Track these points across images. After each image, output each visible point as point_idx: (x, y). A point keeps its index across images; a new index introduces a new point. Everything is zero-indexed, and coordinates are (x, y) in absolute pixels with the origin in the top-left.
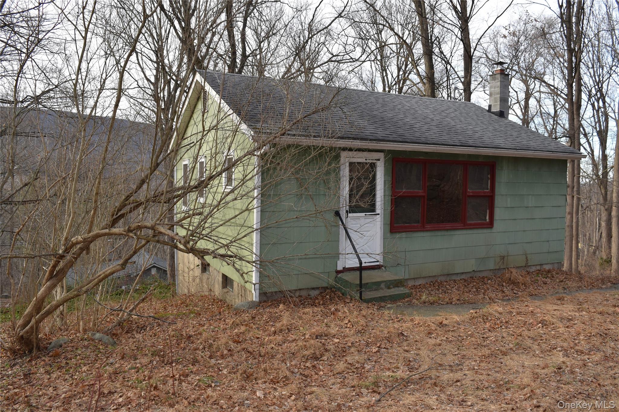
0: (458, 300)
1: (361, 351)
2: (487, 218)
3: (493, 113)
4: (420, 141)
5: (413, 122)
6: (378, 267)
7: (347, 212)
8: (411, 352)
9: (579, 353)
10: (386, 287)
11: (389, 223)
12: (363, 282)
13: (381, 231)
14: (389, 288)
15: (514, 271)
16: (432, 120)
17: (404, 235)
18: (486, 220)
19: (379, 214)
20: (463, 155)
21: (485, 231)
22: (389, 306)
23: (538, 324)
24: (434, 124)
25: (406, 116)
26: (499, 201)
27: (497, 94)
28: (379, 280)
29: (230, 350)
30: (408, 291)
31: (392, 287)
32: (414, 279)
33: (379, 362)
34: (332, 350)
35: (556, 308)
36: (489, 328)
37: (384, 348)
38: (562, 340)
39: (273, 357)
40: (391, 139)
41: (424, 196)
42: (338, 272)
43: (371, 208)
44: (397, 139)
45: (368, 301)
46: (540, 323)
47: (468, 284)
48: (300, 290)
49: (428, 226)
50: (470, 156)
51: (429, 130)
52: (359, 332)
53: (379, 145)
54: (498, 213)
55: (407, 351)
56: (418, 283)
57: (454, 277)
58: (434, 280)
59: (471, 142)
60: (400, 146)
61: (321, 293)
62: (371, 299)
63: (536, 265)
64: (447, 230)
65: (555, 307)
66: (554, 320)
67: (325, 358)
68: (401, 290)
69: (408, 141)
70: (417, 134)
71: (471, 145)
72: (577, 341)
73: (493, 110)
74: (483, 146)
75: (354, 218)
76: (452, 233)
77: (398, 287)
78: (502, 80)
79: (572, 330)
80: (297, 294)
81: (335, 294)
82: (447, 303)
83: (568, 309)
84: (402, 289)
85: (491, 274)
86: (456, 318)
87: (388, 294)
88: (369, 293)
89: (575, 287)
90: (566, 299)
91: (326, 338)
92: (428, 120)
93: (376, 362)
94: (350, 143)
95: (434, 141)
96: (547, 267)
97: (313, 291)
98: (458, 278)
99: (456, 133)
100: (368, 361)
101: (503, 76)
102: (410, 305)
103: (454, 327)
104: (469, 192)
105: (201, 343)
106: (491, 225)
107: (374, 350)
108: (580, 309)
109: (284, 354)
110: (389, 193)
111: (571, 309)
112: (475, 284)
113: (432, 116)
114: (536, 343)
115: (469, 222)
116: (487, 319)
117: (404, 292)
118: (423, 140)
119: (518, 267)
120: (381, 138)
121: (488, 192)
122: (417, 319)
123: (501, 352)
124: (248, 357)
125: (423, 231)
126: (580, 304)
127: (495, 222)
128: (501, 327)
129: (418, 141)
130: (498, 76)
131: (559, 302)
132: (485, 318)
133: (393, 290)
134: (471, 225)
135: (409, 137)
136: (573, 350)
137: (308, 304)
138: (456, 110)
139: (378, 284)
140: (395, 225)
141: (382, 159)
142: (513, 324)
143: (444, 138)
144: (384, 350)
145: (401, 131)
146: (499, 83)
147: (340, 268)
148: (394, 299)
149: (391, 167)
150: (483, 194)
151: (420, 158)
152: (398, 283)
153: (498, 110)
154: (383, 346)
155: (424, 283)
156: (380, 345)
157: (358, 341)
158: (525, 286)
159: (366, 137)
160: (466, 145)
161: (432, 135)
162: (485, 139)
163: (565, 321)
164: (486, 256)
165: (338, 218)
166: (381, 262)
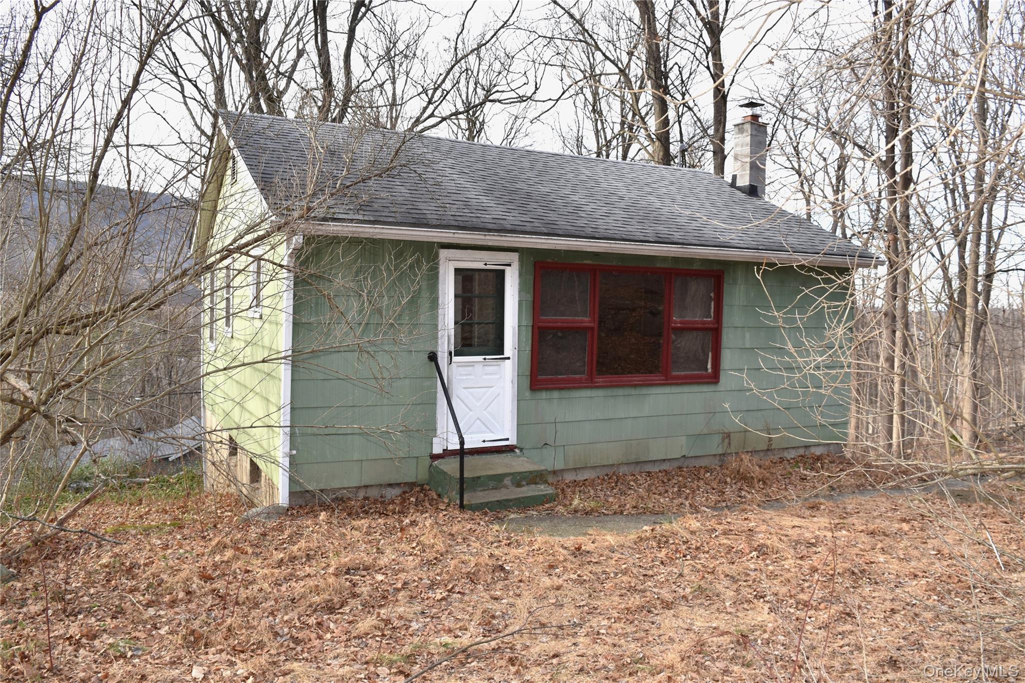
0: (635, 507)
1: (416, 597)
2: (709, 366)
3: (739, 189)
4: (582, 234)
5: (583, 201)
6: (510, 449)
7: (450, 353)
8: (503, 601)
9: (800, 606)
10: (513, 484)
11: (528, 373)
12: (466, 475)
13: (513, 387)
14: (519, 485)
15: (746, 458)
16: (622, 198)
17: (556, 394)
18: (707, 369)
19: (508, 358)
20: (665, 259)
21: (705, 388)
22: (512, 516)
23: (751, 552)
24: (622, 205)
25: (574, 191)
26: (729, 338)
27: (746, 156)
28: (500, 471)
29: (188, 593)
30: (551, 492)
31: (524, 483)
32: (575, 469)
33: (439, 617)
34: (365, 596)
35: (797, 524)
36: (665, 558)
37: (459, 592)
38: (782, 582)
39: (257, 605)
40: (528, 229)
41: (592, 329)
42: (435, 457)
43: (496, 348)
44: (538, 230)
45: (474, 508)
46: (756, 550)
47: (669, 480)
48: (366, 487)
49: (600, 380)
50: (676, 259)
51: (608, 215)
52: (429, 562)
53: (504, 238)
54: (728, 358)
55: (496, 599)
56: (580, 477)
57: (649, 468)
58: (610, 471)
59: (677, 236)
60: (544, 241)
61: (404, 493)
62: (482, 504)
63: (798, 447)
64: (635, 386)
65: (797, 521)
66: (781, 546)
67: (347, 609)
68: (543, 489)
69: (560, 232)
70: (581, 223)
71: (676, 240)
72: (806, 584)
73: (739, 183)
74: (698, 242)
75: (461, 365)
76: (645, 391)
77: (536, 483)
78: (754, 133)
79: (806, 564)
80: (361, 494)
81: (425, 495)
82: (615, 513)
83: (816, 526)
84: (542, 487)
85: (717, 462)
86: (611, 539)
87: (513, 497)
88: (481, 494)
89: (851, 486)
90: (822, 507)
91: (364, 573)
92: (614, 198)
93: (433, 617)
94: (451, 235)
95: (610, 233)
96: (818, 451)
97: (389, 489)
98: (655, 469)
99: (657, 221)
100: (420, 616)
101: (755, 126)
102: (551, 515)
103: (601, 555)
104: (676, 322)
105: (148, 579)
106: (714, 378)
107: (439, 597)
108: (839, 526)
109: (276, 600)
110: (528, 322)
111: (823, 525)
112: (681, 479)
113: (623, 192)
114: (735, 587)
115: (674, 373)
116: (667, 542)
117: (544, 493)
118: (589, 231)
119: (753, 452)
120: (509, 227)
121: (709, 323)
122: (540, 540)
123: (663, 602)
124: (215, 605)
125: (591, 388)
126: (846, 515)
127: (722, 373)
128: (684, 556)
129: (577, 233)
130: (748, 127)
131: (808, 513)
132: (662, 541)
133: (525, 489)
134: (678, 377)
135: (564, 227)
136: (792, 601)
137: (376, 512)
138: (672, 183)
139: (498, 479)
140: (540, 377)
141: (516, 266)
142: (708, 552)
143: (629, 228)
144: (459, 596)
145: (553, 216)
146: (748, 139)
147: (437, 450)
148: (523, 504)
149: (532, 277)
150: (700, 326)
151: (585, 262)
152: (536, 478)
153: (747, 183)
154: (457, 589)
155: (593, 477)
156: (453, 588)
157: (416, 579)
158: (764, 483)
159: (482, 225)
160: (666, 240)
161: (610, 224)
162: (706, 231)
163: (803, 547)
164: (705, 431)
165: (433, 363)
166: (513, 441)
